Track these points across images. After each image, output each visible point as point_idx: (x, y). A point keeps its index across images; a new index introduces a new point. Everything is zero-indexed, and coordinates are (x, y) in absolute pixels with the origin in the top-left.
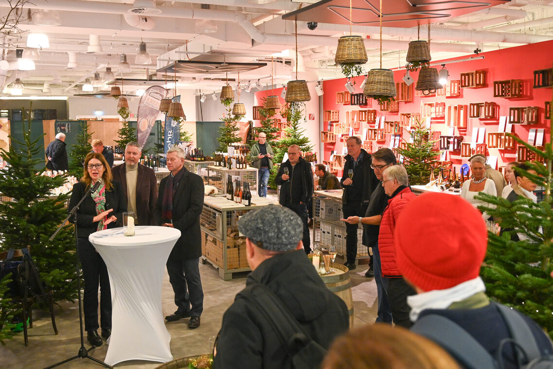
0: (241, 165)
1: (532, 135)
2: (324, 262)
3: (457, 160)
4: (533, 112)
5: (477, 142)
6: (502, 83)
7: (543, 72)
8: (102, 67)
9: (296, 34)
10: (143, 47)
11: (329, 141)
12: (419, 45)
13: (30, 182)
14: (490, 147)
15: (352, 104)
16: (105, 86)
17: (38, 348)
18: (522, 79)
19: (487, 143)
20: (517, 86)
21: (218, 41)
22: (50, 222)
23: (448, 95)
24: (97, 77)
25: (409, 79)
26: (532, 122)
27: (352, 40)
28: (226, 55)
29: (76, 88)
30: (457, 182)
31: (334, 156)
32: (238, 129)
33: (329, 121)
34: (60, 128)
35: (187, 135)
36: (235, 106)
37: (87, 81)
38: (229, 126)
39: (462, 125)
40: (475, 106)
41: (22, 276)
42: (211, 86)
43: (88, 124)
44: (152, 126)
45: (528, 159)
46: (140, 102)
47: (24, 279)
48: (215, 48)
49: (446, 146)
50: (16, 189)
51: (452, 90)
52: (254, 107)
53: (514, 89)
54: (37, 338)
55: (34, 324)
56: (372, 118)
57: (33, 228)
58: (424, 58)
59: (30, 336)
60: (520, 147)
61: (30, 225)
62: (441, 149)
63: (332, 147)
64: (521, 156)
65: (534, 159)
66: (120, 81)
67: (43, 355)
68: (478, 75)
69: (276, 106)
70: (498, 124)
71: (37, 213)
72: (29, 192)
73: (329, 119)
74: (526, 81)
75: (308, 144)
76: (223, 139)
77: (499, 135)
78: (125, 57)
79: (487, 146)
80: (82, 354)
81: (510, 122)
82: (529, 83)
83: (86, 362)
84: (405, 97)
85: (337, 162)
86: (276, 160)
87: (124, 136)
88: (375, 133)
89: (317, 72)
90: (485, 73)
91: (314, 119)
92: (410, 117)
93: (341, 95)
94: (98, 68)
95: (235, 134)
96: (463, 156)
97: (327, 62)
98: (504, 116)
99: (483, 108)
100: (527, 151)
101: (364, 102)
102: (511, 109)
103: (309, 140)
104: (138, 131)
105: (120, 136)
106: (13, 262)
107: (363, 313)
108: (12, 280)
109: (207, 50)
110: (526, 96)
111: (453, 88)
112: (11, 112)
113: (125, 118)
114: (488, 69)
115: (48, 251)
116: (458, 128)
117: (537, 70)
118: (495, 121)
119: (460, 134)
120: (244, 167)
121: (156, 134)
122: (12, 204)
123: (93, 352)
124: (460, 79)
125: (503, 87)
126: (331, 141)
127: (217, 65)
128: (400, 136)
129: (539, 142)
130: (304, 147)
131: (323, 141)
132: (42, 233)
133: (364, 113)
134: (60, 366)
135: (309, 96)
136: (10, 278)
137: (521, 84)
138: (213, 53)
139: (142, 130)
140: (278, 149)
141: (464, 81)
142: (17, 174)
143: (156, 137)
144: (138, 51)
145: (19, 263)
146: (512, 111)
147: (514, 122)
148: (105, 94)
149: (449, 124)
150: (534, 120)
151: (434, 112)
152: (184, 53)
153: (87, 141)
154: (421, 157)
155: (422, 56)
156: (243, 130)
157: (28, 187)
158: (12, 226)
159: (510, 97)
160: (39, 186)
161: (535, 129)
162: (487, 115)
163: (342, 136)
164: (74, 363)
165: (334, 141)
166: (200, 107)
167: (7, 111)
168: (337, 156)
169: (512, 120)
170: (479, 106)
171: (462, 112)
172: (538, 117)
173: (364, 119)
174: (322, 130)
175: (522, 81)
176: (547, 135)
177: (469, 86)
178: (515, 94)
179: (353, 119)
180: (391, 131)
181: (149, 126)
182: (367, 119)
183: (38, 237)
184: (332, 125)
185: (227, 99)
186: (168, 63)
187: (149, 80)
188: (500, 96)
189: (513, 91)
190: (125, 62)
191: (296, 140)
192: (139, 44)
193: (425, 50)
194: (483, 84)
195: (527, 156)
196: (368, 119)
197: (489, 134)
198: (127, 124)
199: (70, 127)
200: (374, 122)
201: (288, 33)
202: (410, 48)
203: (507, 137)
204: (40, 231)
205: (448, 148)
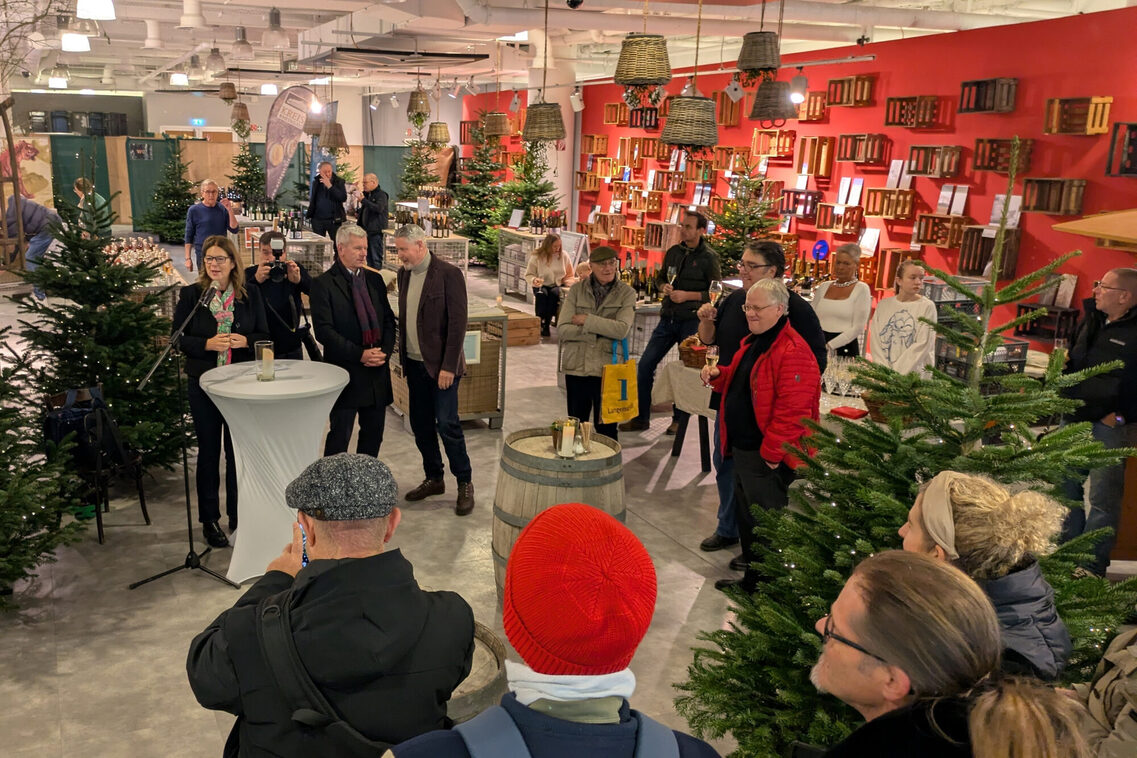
0: (440, 231)
1: (945, 195)
2: (581, 434)
3: (809, 232)
4: (953, 155)
5: (846, 202)
6: (901, 100)
7: (978, 84)
8: (205, 46)
9: (547, 8)
10: (275, 17)
11: (588, 188)
12: (762, 39)
13: (98, 277)
14: (868, 213)
15: (632, 126)
16: (208, 77)
17: (121, 547)
18: (939, 94)
19: (864, 206)
20: (929, 107)
21: (407, 16)
22: (132, 341)
23: (803, 117)
24: (195, 62)
25: (736, 90)
26: (948, 173)
27: (647, 43)
28: (419, 38)
29: (160, 78)
30: (807, 278)
31: (596, 215)
32: (433, 161)
33: (590, 154)
34: (136, 152)
35: (349, 170)
36: (431, 126)
37: (179, 68)
38: (419, 154)
39: (822, 172)
40: (850, 140)
41: (91, 434)
42: (389, 82)
43: (182, 146)
44: (291, 156)
45: (935, 237)
46: (271, 114)
47: (95, 438)
48: (400, 26)
49: (791, 208)
50: (76, 287)
51: (811, 109)
52: (461, 123)
53: (922, 112)
54: (117, 529)
55: (111, 504)
56: (666, 151)
57: (105, 351)
58: (769, 63)
59: (107, 526)
60: (922, 217)
61: (100, 347)
62: (783, 212)
63: (593, 199)
64: (922, 232)
65: (946, 238)
66: (234, 73)
67: (128, 560)
68: (859, 83)
69: (502, 130)
70: (886, 173)
71: (111, 327)
72: (97, 293)
73: (591, 150)
74: (945, 99)
75: (552, 194)
76: (409, 177)
77: (886, 194)
78: (243, 31)
79: (864, 213)
80: (192, 562)
81: (910, 172)
82: (950, 103)
83: (198, 575)
84: (726, 118)
85: (599, 226)
86: (497, 220)
87: (242, 169)
88: (669, 178)
89: (574, 66)
90: (874, 79)
91: (564, 149)
92: (732, 153)
93: (614, 108)
94: (198, 49)
95: (429, 169)
96: (819, 227)
97: (592, 47)
98: (899, 159)
99: (864, 144)
100: (935, 224)
101: (653, 124)
102: (914, 148)
103: (554, 186)
104: (267, 164)
105: (236, 168)
106: (74, 410)
107: (638, 503)
108: (76, 444)
109: (387, 29)
110: (943, 125)
111: (812, 104)
112: (49, 115)
113: (243, 137)
114: (878, 73)
115: (130, 389)
116: (816, 178)
117: (968, 81)
118: (882, 168)
119: (818, 187)
120: (445, 234)
121: (296, 166)
122: (70, 309)
123: (208, 558)
124: (826, 89)
125: (902, 108)
126: (592, 188)
127: (403, 57)
128: (713, 185)
129: (958, 209)
130: (545, 198)
131: (578, 188)
132: (121, 360)
133: (651, 142)
134: (158, 581)
135: (563, 131)
136: (74, 440)
137: (937, 103)
138: (397, 34)
139: (275, 164)
140: (501, 201)
141: (832, 95)
142: (77, 259)
143: (295, 171)
144: (266, 20)
145: (87, 413)
146: (915, 152)
147: (916, 171)
148: (209, 91)
149: (800, 170)
150: (952, 170)
151: (776, 145)
152: (346, 33)
153: (180, 176)
154: (747, 229)
155: (765, 61)
156: (442, 162)
157: (94, 284)
158: (71, 347)
159: (914, 126)
160: (113, 283)
161: (952, 186)
162: (869, 156)
163: (612, 180)
164: (178, 575)
165: (596, 189)
166: (369, 120)
167: (43, 114)
168: (601, 216)
169: (913, 168)
170: (856, 140)
171: (825, 149)
172: (960, 165)
173: (650, 154)
174: (578, 169)
175: (939, 99)
176: (973, 197)
177: (841, 103)
178: (924, 122)
179: (632, 153)
180: (697, 175)
181: (286, 157)
182: (656, 154)
183: (113, 366)
184: (594, 161)
185: (419, 114)
186: (319, 48)
187: (285, 72)
188: (897, 124)
189: (921, 116)
190: (244, 42)
191: (533, 186)
192: (269, 11)
193: (772, 49)
194: (867, 101)
195: (934, 233)
196: (658, 153)
197: (870, 191)
198: (247, 148)
199: (151, 149)
200: (668, 160)
201: (531, 7)
202: (746, 44)
203: (901, 197)
204: (116, 356)
205: (795, 210)
